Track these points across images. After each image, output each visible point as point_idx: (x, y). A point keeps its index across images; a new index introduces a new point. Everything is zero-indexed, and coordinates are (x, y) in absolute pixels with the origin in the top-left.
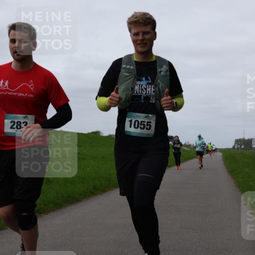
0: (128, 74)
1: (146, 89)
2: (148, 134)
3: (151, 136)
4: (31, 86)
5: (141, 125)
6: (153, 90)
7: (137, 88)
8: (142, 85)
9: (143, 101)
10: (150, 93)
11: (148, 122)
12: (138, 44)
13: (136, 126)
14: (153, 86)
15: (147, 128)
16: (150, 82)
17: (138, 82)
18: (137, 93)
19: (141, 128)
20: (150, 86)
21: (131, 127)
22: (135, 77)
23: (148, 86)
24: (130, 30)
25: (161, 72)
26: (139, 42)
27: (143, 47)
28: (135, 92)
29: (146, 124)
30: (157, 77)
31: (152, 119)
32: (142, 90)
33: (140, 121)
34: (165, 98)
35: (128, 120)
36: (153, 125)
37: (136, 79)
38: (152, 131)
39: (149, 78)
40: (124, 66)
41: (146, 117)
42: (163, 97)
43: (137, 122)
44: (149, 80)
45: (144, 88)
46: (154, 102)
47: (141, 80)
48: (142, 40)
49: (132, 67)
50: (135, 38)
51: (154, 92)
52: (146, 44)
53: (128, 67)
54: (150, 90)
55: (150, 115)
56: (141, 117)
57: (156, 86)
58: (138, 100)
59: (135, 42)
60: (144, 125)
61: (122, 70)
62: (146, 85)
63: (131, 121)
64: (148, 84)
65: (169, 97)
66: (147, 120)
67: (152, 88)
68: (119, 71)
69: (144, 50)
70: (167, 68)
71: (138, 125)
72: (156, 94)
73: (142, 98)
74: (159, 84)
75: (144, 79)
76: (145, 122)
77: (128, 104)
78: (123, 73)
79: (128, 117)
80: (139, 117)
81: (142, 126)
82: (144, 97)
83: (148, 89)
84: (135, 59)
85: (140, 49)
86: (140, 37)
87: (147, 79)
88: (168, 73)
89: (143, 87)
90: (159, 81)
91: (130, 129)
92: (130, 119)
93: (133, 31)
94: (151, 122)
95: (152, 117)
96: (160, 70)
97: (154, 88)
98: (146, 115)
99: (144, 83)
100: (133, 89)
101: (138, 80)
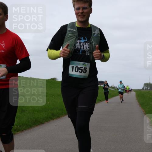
0: (72, 35)
1: (83, 45)
2: (85, 76)
3: (86, 77)
4: (3, 45)
5: (80, 69)
6: (88, 46)
7: (77, 44)
8: (81, 43)
9: (81, 54)
10: (86, 48)
11: (84, 68)
12: (79, 16)
13: (76, 71)
14: (88, 43)
15: (84, 72)
16: (87, 40)
17: (79, 41)
18: (77, 48)
19: (80, 72)
20: (86, 43)
21: (73, 71)
22: (77, 37)
23: (85, 43)
25: (94, 34)
26: (79, 14)
27: (82, 18)
28: (76, 48)
29: (83, 69)
30: (92, 37)
32: (81, 46)
33: (79, 67)
34: (96, 51)
36: (88, 70)
37: (77, 39)
38: (87, 74)
39: (86, 38)
40: (69, 29)
41: (83, 64)
42: (95, 51)
43: (77, 68)
44: (86, 39)
46: (88, 54)
48: (82, 13)
49: (75, 30)
50: (78, 11)
51: (89, 47)
53: (72, 30)
55: (86, 63)
57: (90, 43)
58: (78, 53)
59: (77, 14)
60: (82, 70)
61: (68, 32)
62: (84, 43)
63: (73, 67)
65: (99, 51)
67: (88, 45)
68: (66, 33)
69: (83, 20)
72: (90, 49)
73: (81, 51)
74: (92, 42)
75: (82, 38)
76: (82, 68)
77: (71, 55)
78: (69, 34)
79: (71, 64)
80: (79, 64)
81: (81, 71)
82: (82, 51)
83: (85, 46)
85: (80, 19)
86: (81, 11)
87: (84, 39)
88: (99, 35)
89: (81, 44)
90: (92, 40)
91: (72, 72)
92: (72, 66)
94: (86, 68)
95: (87, 64)
96: (94, 33)
97: (89, 45)
98: (84, 63)
99: (82, 41)
100: (75, 45)
101: (79, 39)
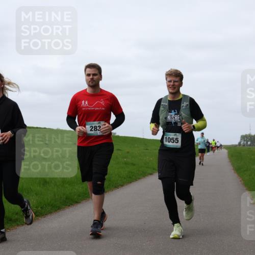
0: (163, 109)
3: (178, 147)
4: (102, 103)
5: (172, 140)
6: (178, 118)
7: (169, 117)
9: (173, 125)
10: (176, 120)
12: (170, 88)
14: (178, 116)
15: (176, 142)
16: (177, 113)
17: (170, 114)
19: (172, 142)
21: (166, 141)
22: (168, 110)
23: (175, 116)
24: (166, 79)
25: (183, 106)
26: (170, 86)
27: (173, 90)
28: (168, 120)
29: (175, 139)
30: (181, 110)
31: (179, 136)
33: (171, 138)
35: (165, 137)
36: (180, 140)
38: (179, 145)
40: (162, 103)
45: (173, 117)
47: (171, 112)
48: (173, 85)
49: (166, 104)
50: (169, 83)
52: (175, 88)
53: (164, 104)
54: (177, 118)
55: (178, 134)
56: (171, 135)
58: (170, 125)
59: (168, 86)
61: (161, 106)
63: (166, 138)
64: (175, 114)
66: (175, 137)
70: (187, 103)
71: (170, 140)
74: (182, 114)
75: (173, 111)
77: (165, 127)
78: (161, 108)
79: (165, 135)
82: (174, 123)
83: (175, 118)
84: (169, 99)
85: (171, 91)
86: (172, 84)
87: (175, 111)
93: (168, 79)
94: (178, 138)
98: (175, 134)
99: (173, 114)
100: (166, 118)
101: (169, 112)
